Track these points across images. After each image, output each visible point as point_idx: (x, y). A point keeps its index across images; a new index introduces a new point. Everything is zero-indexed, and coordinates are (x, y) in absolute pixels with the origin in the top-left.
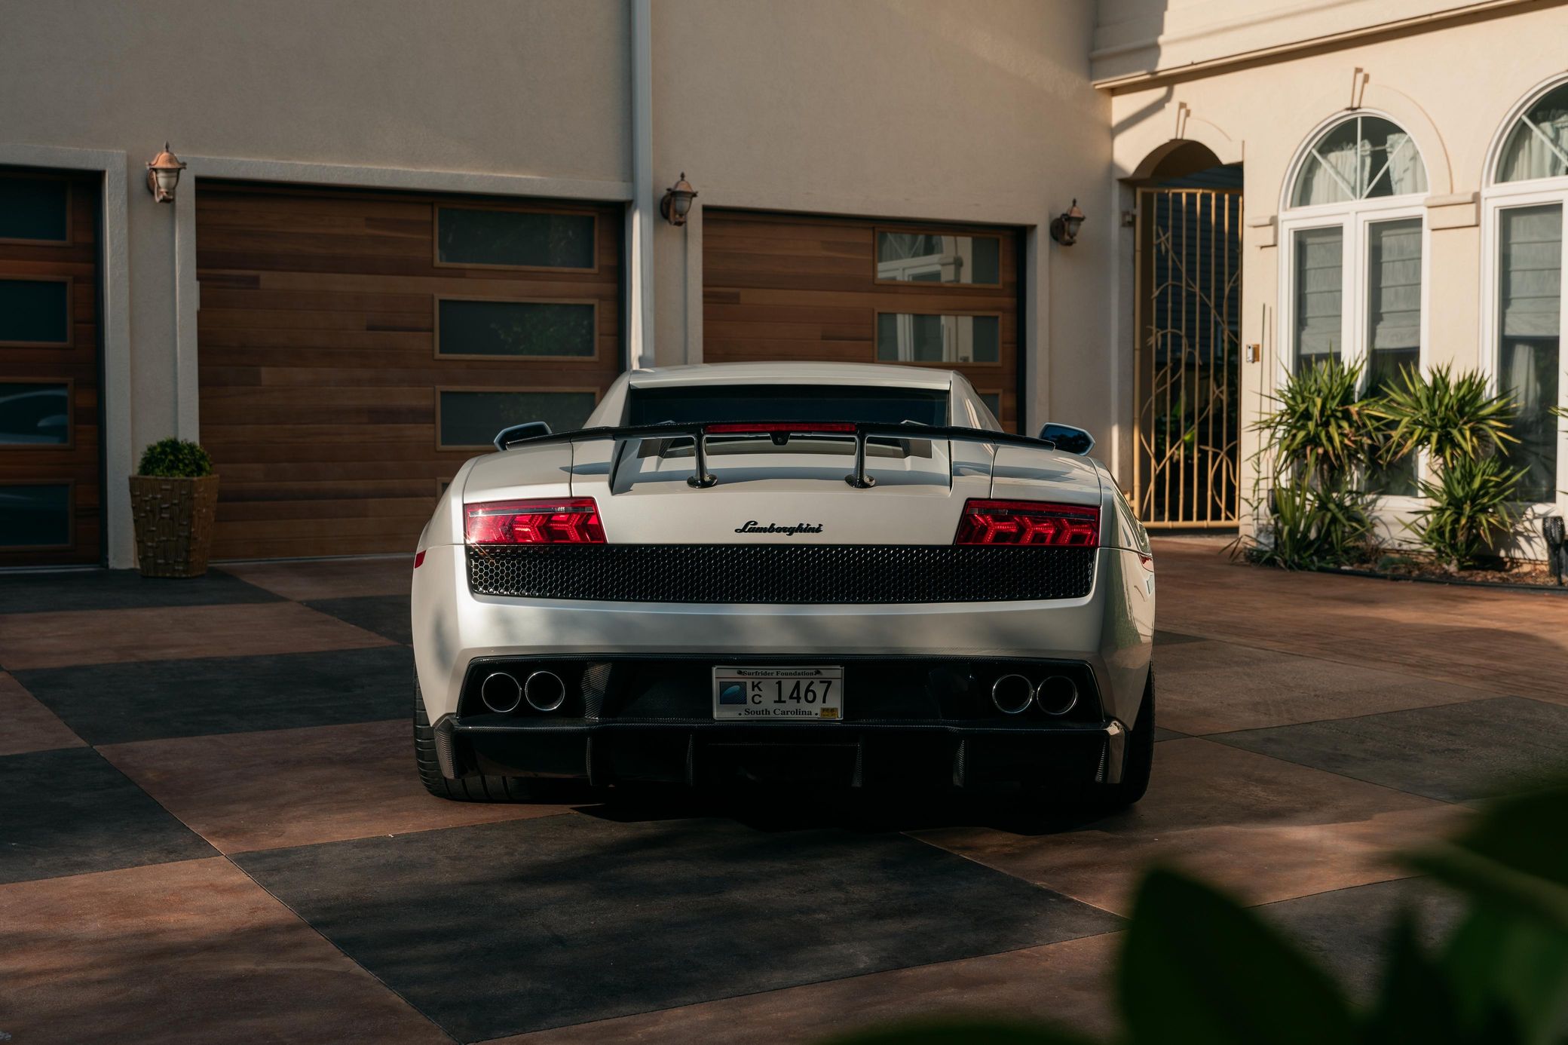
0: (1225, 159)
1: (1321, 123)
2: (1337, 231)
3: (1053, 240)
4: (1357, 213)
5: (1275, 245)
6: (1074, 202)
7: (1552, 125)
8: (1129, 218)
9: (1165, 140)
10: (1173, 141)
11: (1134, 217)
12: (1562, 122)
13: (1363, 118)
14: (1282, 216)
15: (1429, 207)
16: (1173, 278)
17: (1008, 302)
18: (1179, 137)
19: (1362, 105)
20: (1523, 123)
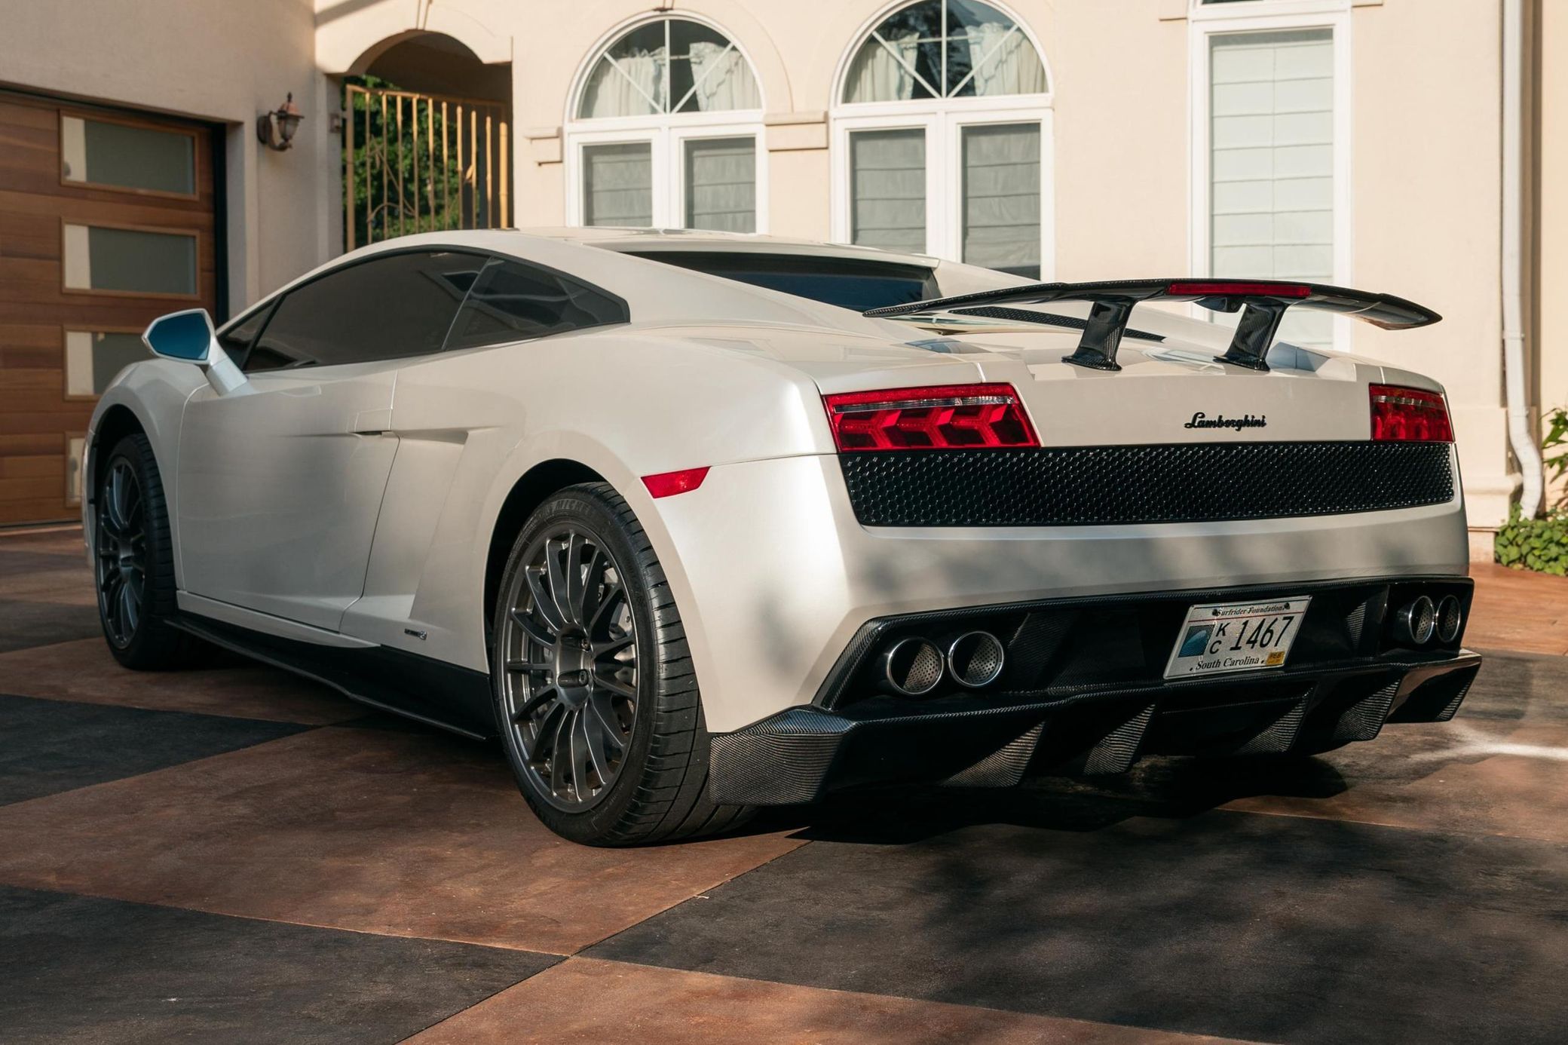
0: (487, 55)
1: (619, 23)
2: (643, 149)
3: (260, 145)
4: (670, 128)
5: (561, 162)
6: (290, 97)
7: (898, 45)
8: (338, 123)
9: (399, 29)
10: (409, 31)
11: (344, 121)
12: (906, 43)
13: (671, 22)
14: (568, 128)
15: (767, 125)
16: (389, 200)
17: (205, 218)
18: (420, 27)
19: (675, 7)
20: (872, 40)
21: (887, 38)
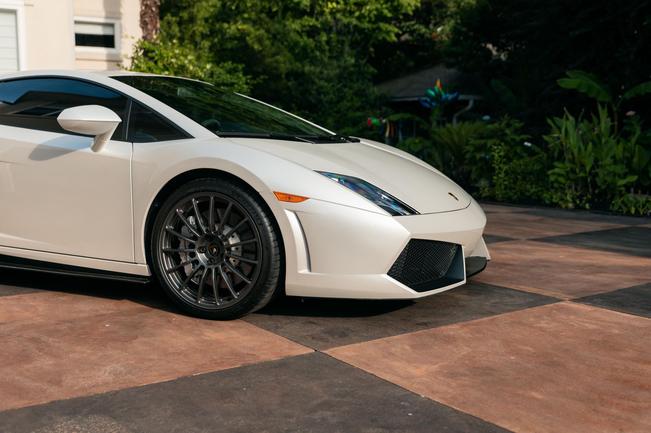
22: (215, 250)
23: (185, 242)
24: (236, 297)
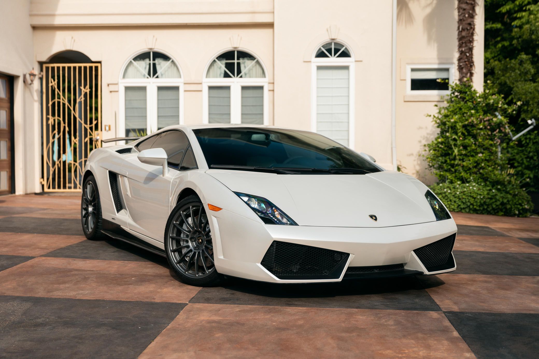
0: (93, 59)
1: (137, 52)
2: (143, 89)
3: (24, 83)
4: (153, 83)
5: (117, 91)
6: (33, 69)
7: (221, 62)
8: (41, 76)
9: (63, 49)
13: (153, 52)
14: (120, 81)
15: (184, 83)
16: (57, 98)
17: (8, 105)
18: (71, 49)
19: (154, 48)
20: (214, 61)
21: (219, 60)
22: (200, 240)
23: (184, 234)
24: (207, 272)
